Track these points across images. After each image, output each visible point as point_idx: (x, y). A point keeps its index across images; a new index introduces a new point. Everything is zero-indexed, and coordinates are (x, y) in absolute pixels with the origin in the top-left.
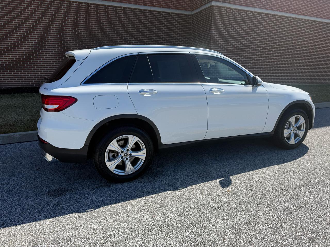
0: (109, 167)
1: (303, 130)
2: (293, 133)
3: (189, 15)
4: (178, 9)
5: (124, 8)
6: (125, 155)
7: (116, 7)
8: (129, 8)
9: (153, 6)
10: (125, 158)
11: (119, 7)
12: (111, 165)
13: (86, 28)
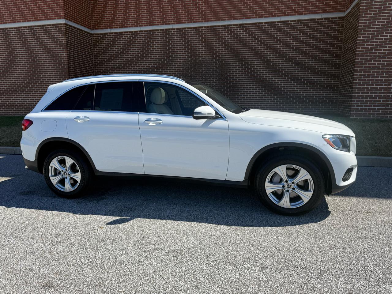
0: (52, 181)
1: (310, 191)
2: (288, 191)
3: (339, 18)
4: (322, 13)
5: (247, 24)
6: (65, 174)
7: (237, 25)
8: (253, 24)
9: (285, 15)
10: (65, 177)
11: (240, 25)
12: (55, 180)
13: (204, 52)
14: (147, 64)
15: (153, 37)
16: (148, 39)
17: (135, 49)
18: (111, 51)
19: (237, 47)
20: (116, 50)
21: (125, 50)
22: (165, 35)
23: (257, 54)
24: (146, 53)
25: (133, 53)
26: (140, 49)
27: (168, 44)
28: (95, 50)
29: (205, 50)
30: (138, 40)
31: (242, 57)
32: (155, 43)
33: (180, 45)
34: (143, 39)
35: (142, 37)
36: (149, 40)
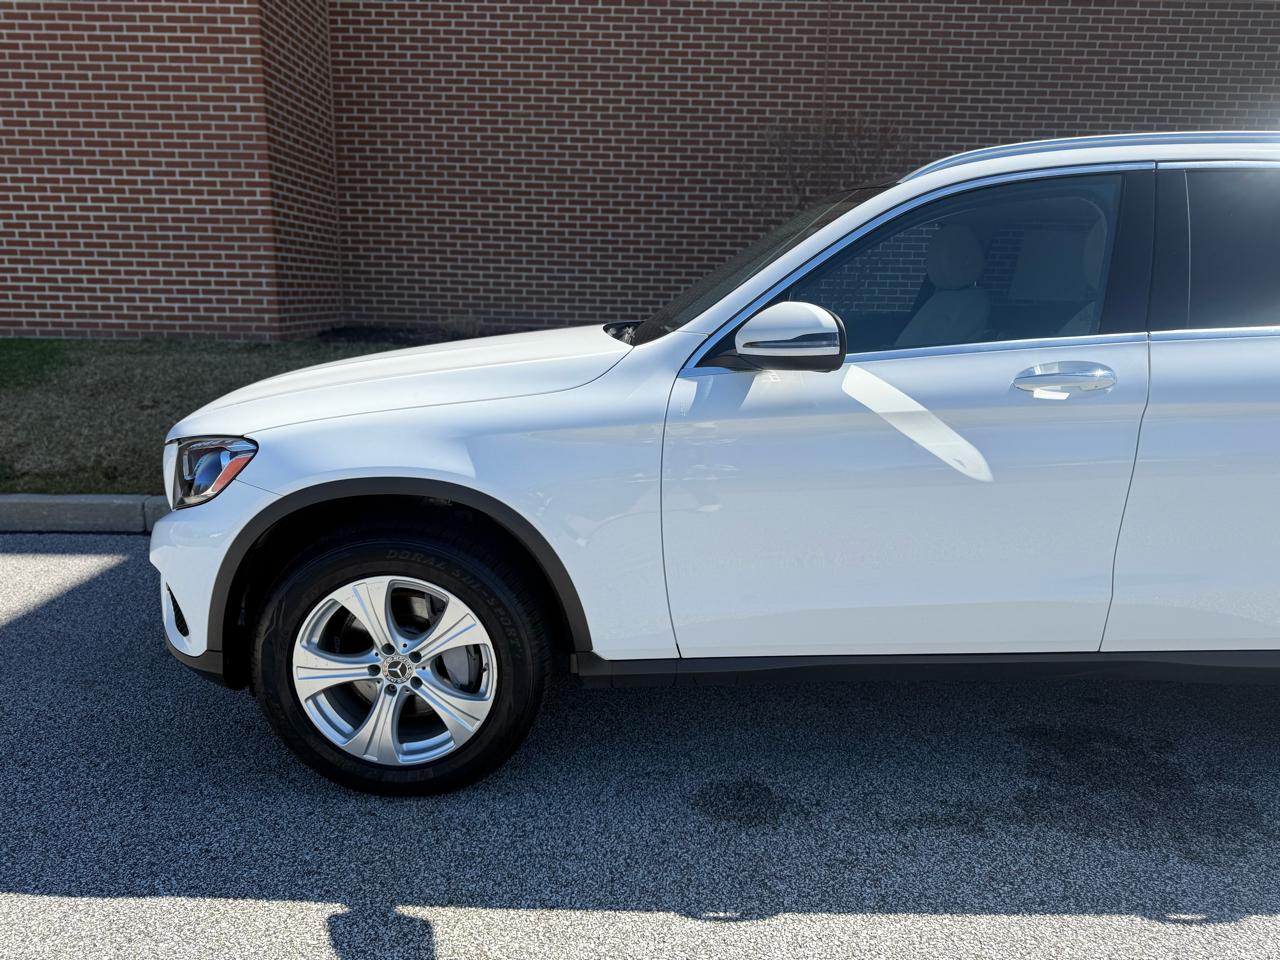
13: (817, 97)
14: (574, 132)
15: (606, 19)
16: (584, 27)
17: (527, 67)
18: (415, 64)
19: (944, 84)
20: (437, 65)
21: (482, 66)
22: (659, 15)
23: (1015, 117)
24: (573, 84)
25: (514, 83)
26: (549, 67)
27: (671, 53)
28: (337, 55)
29: (820, 89)
30: (539, 26)
31: (959, 124)
32: (617, 44)
33: (721, 63)
34: (562, 26)
35: (561, 18)
36: (588, 30)
